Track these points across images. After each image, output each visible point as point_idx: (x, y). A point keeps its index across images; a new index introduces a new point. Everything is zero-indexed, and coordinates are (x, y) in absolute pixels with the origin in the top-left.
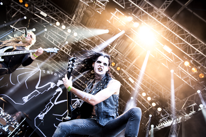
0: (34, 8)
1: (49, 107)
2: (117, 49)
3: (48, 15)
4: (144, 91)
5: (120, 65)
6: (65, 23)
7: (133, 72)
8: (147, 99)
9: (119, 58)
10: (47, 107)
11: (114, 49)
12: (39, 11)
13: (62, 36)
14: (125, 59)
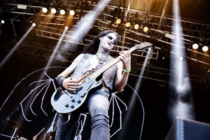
0: (7, 5)
1: (82, 121)
2: (133, 9)
3: (29, 6)
4: (193, 42)
5: (145, 24)
6: (52, 5)
7: (167, 26)
8: (203, 52)
9: (141, 17)
10: (79, 123)
11: (130, 10)
12: (16, 6)
13: (58, 23)
14: (149, 15)
